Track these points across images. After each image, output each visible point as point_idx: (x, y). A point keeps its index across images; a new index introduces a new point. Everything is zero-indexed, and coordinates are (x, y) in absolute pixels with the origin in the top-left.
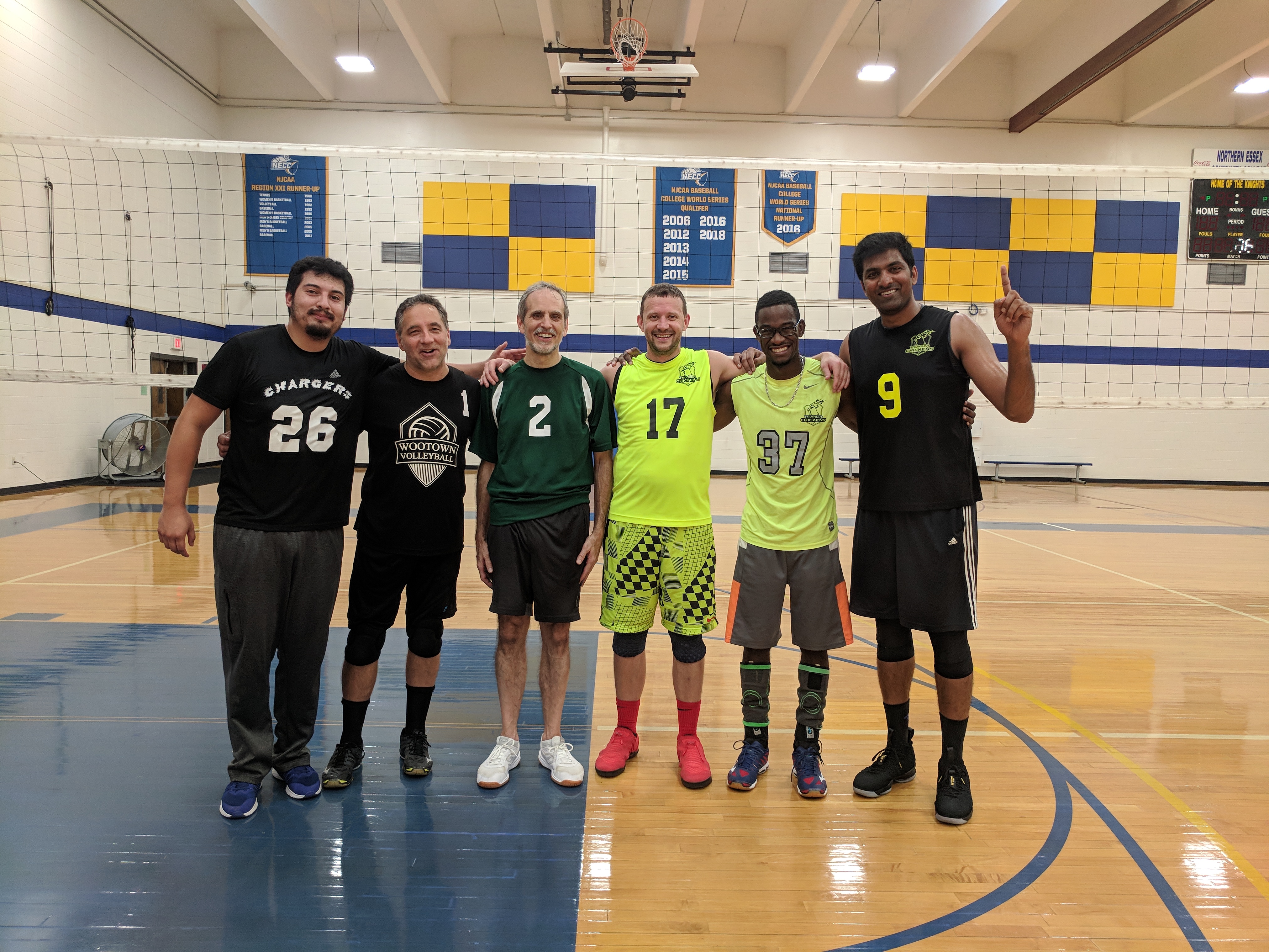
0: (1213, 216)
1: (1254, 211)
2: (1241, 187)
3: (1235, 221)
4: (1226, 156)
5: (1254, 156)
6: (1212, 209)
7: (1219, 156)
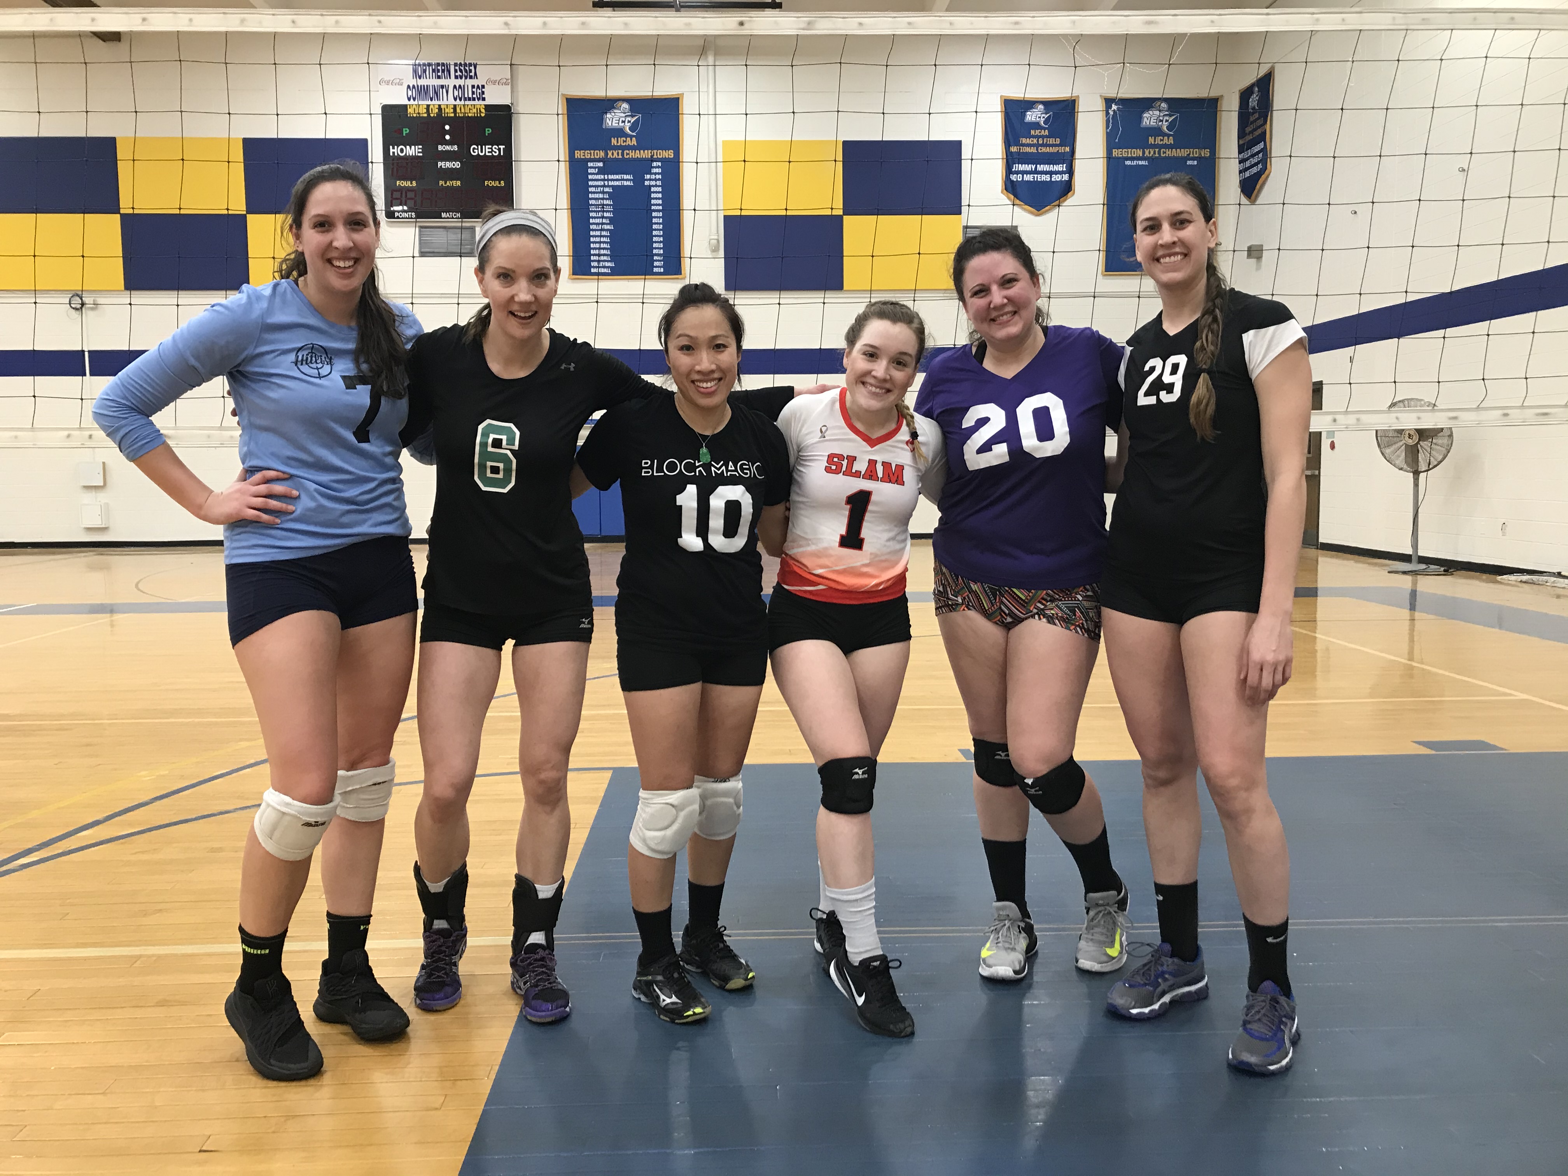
0: (414, 158)
1: (474, 149)
2: (452, 115)
3: (449, 165)
4: (425, 71)
5: (466, 71)
6: (413, 147)
7: (415, 71)
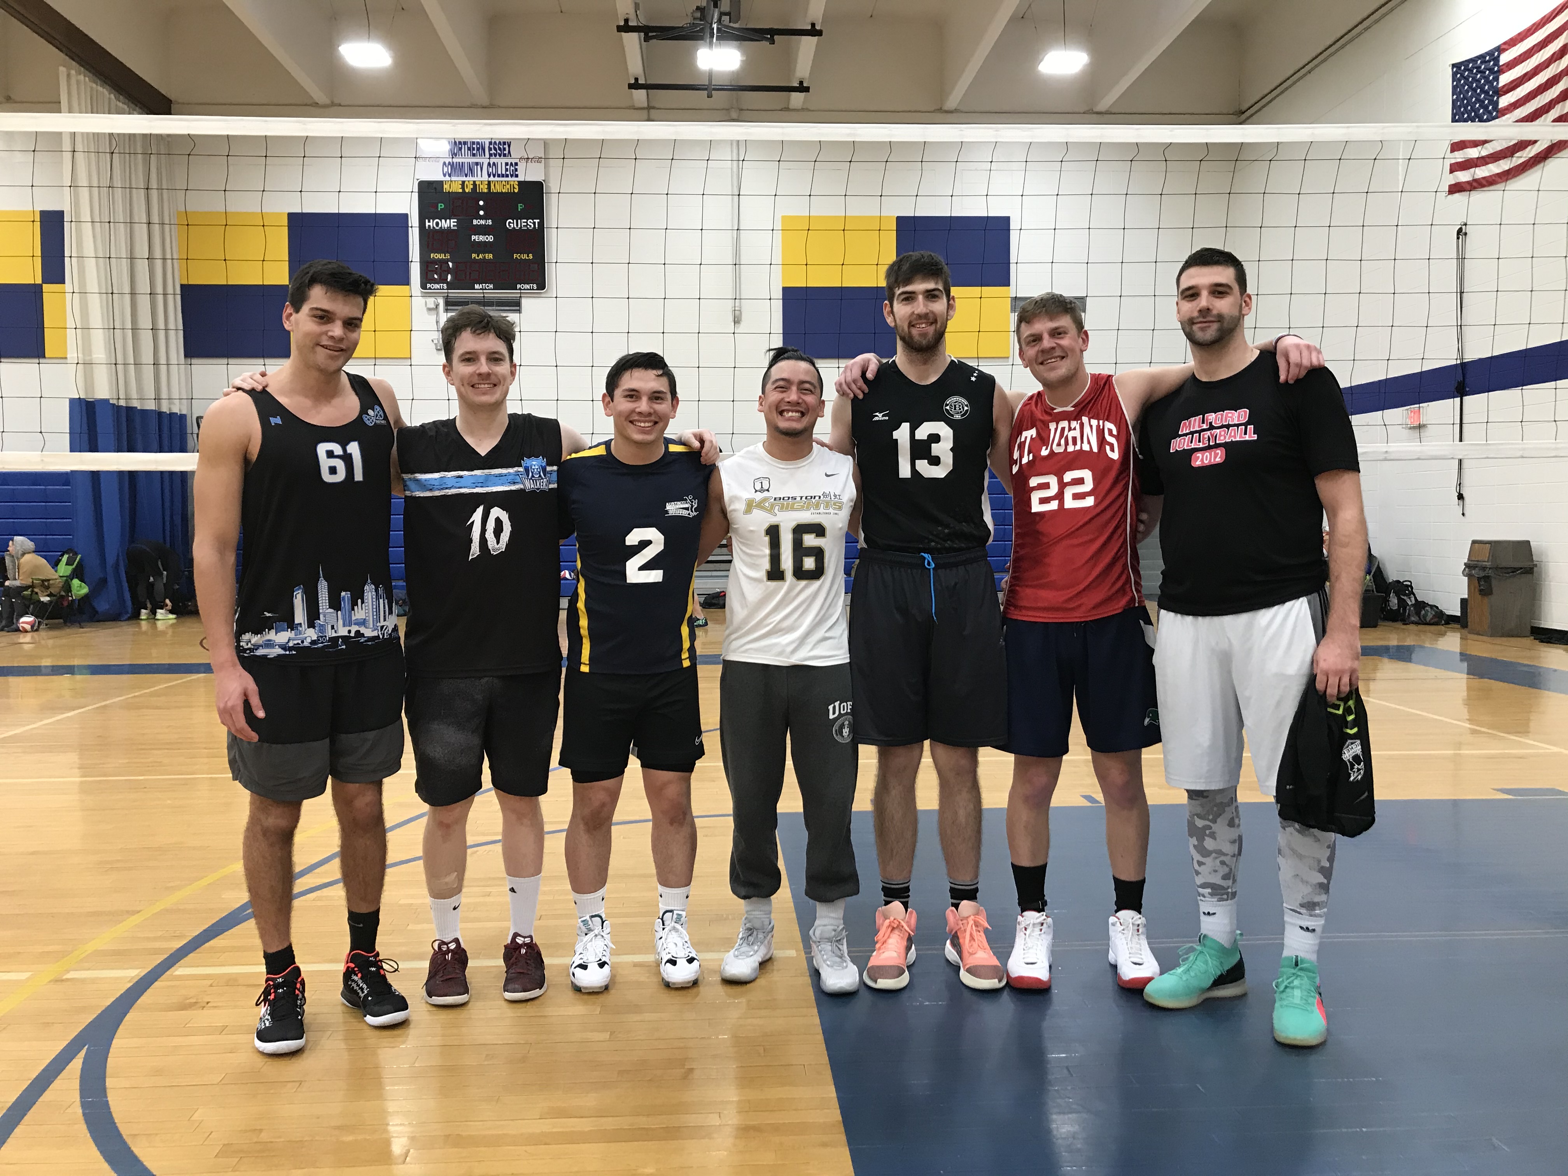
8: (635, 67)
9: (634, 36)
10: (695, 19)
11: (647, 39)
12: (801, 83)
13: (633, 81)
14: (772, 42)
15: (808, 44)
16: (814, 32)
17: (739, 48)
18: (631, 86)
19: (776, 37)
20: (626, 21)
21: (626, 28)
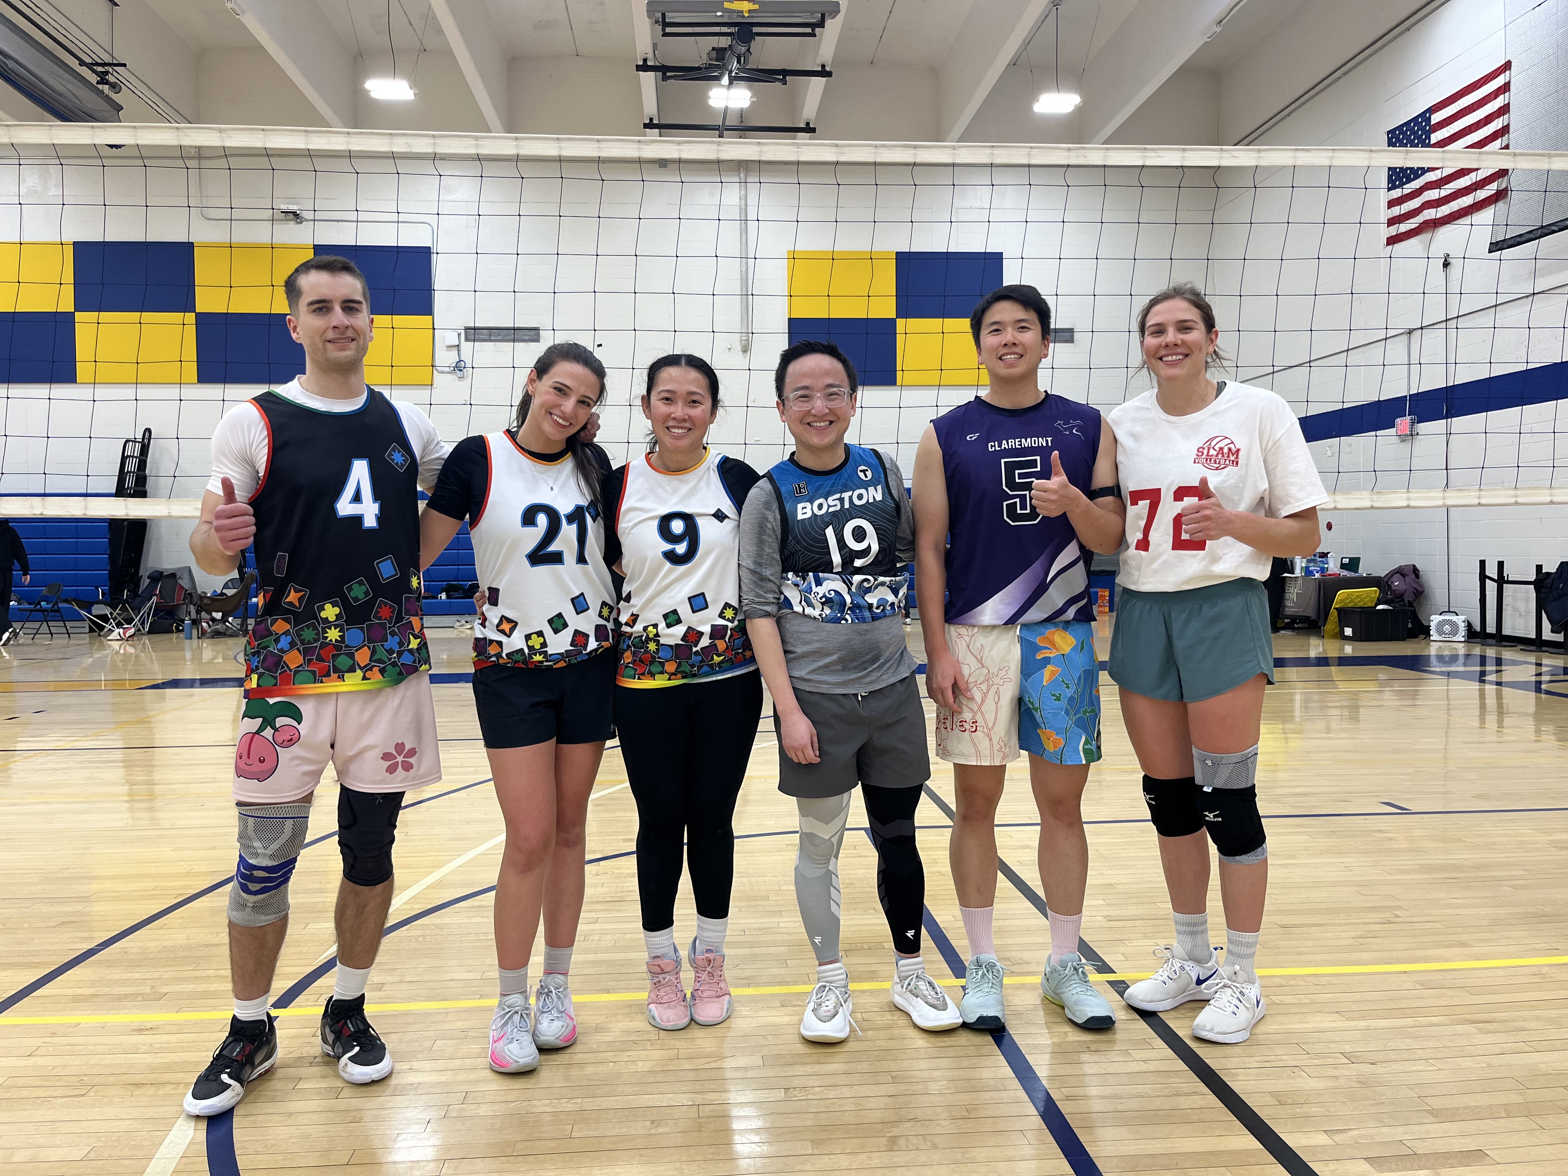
8: (650, 107)
9: (651, 75)
10: (710, 60)
11: (665, 78)
12: (808, 124)
13: (647, 121)
14: (784, 82)
15: (818, 83)
16: (824, 73)
17: (750, 89)
18: (646, 126)
19: (787, 77)
20: (645, 60)
21: (644, 67)
